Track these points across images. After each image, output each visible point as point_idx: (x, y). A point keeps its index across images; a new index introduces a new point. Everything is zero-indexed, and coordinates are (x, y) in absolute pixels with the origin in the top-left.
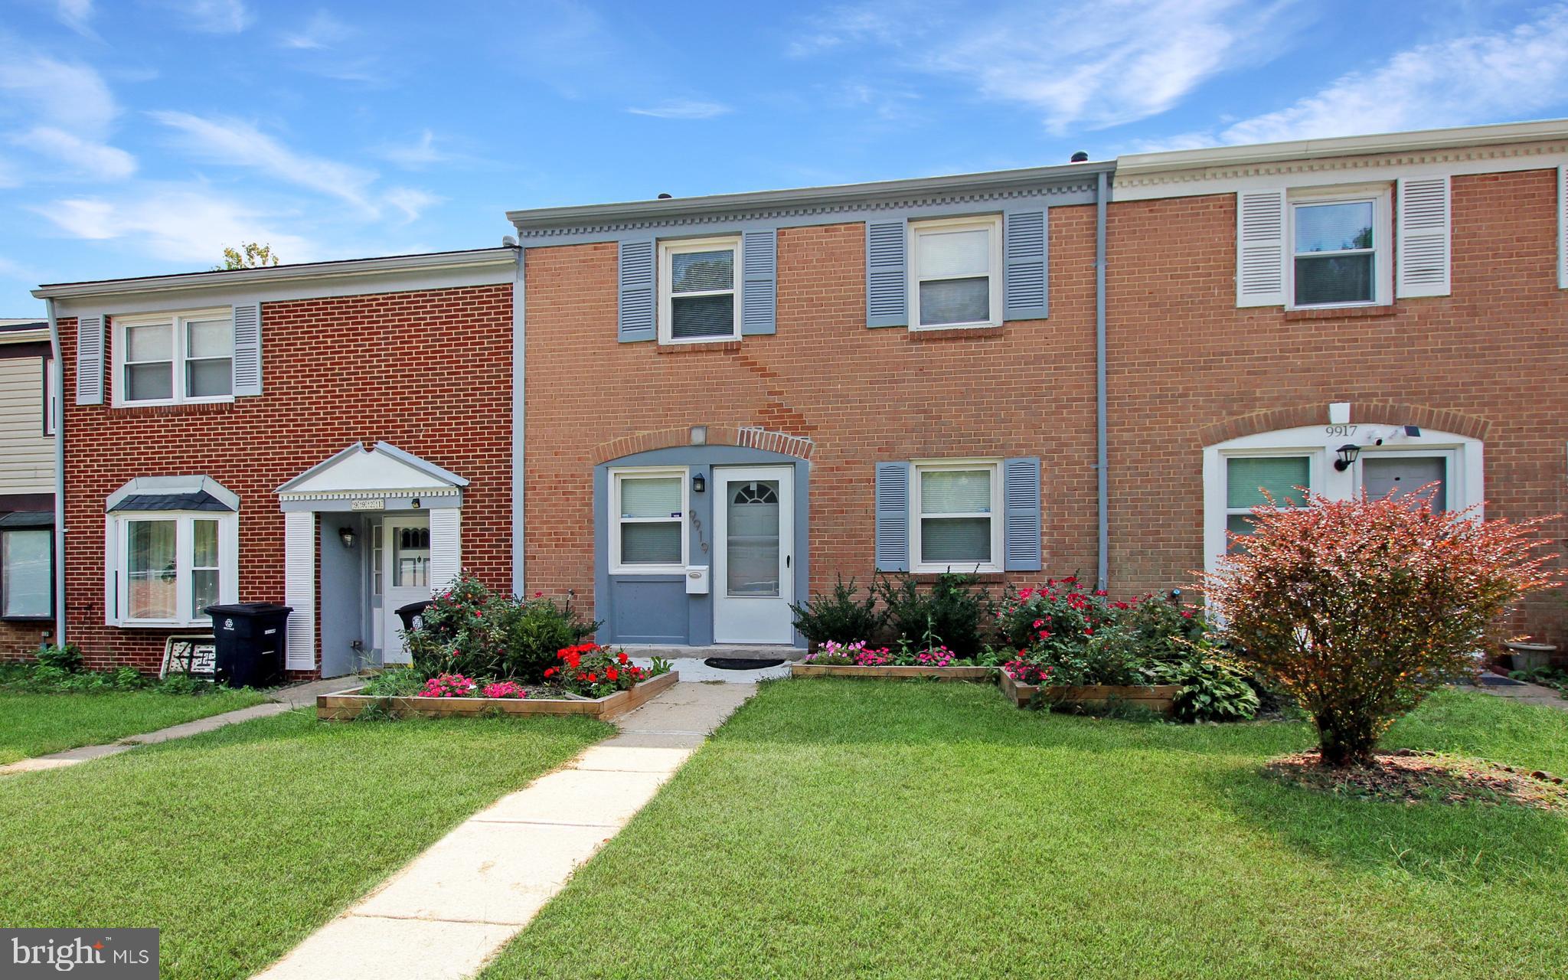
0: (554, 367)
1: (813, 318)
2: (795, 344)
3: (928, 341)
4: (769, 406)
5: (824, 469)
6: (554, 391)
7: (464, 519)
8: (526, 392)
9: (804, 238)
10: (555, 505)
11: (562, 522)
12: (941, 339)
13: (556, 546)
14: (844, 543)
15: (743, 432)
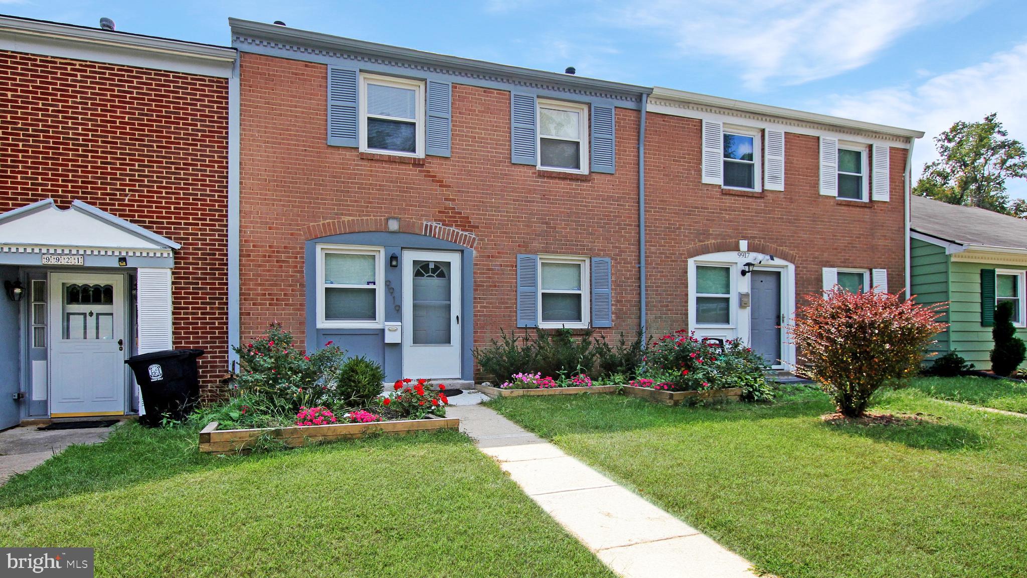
0: (268, 157)
1: (476, 150)
2: (464, 166)
3: (548, 177)
4: (446, 208)
5: (483, 256)
6: (268, 176)
7: (175, 278)
8: (241, 173)
9: (470, 94)
10: (269, 271)
11: (276, 285)
12: (556, 178)
13: (270, 304)
14: (497, 307)
15: (427, 225)
